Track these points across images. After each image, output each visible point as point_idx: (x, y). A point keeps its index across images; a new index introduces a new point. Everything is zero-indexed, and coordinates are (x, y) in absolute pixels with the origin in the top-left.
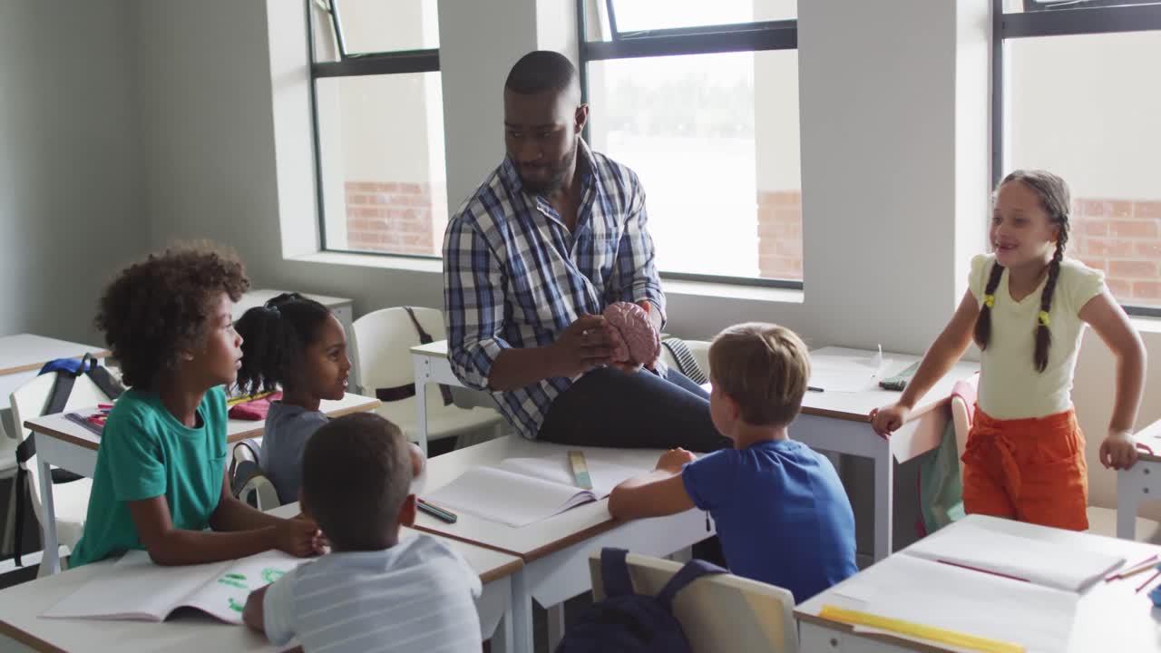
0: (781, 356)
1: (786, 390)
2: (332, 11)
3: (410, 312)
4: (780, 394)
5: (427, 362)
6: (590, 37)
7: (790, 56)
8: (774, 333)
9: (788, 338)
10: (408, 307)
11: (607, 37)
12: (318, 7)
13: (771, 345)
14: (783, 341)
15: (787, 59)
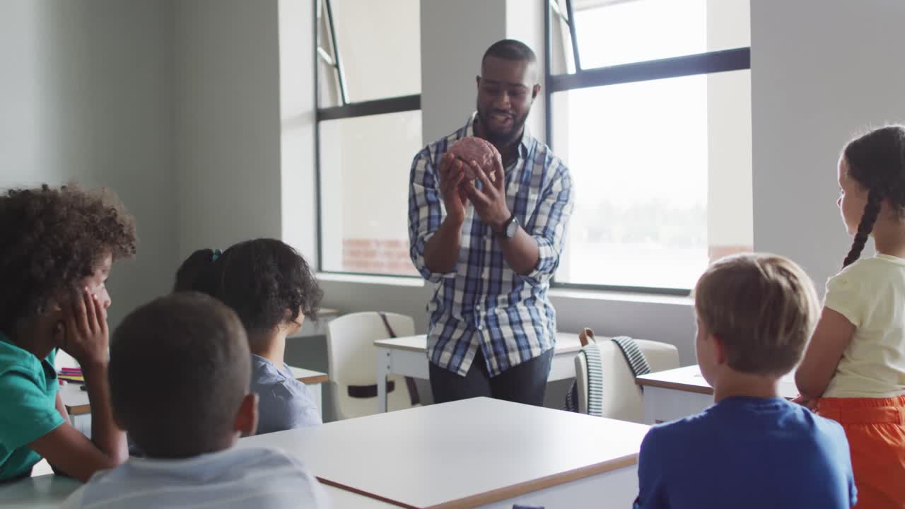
0: (778, 286)
1: (782, 329)
2: (337, 66)
3: (384, 318)
4: (774, 333)
5: (388, 355)
6: (555, 71)
7: (745, 75)
8: (772, 261)
9: (791, 270)
10: (382, 313)
11: (572, 70)
12: (325, 61)
13: (767, 273)
14: (781, 271)
15: (741, 78)
